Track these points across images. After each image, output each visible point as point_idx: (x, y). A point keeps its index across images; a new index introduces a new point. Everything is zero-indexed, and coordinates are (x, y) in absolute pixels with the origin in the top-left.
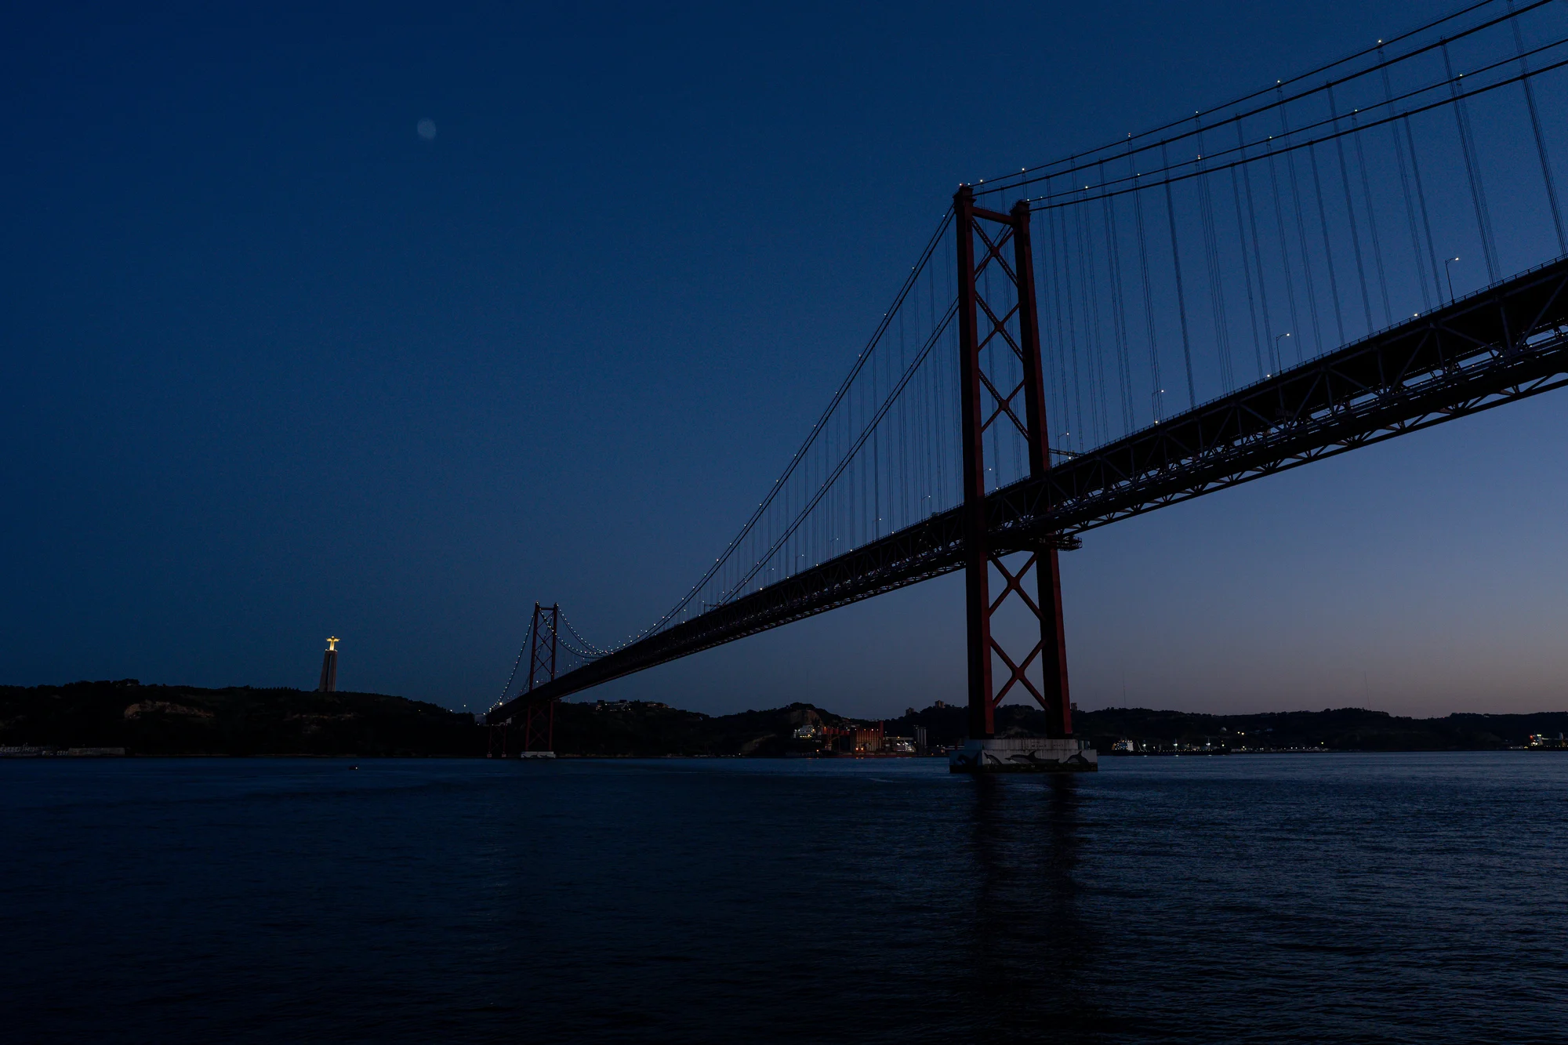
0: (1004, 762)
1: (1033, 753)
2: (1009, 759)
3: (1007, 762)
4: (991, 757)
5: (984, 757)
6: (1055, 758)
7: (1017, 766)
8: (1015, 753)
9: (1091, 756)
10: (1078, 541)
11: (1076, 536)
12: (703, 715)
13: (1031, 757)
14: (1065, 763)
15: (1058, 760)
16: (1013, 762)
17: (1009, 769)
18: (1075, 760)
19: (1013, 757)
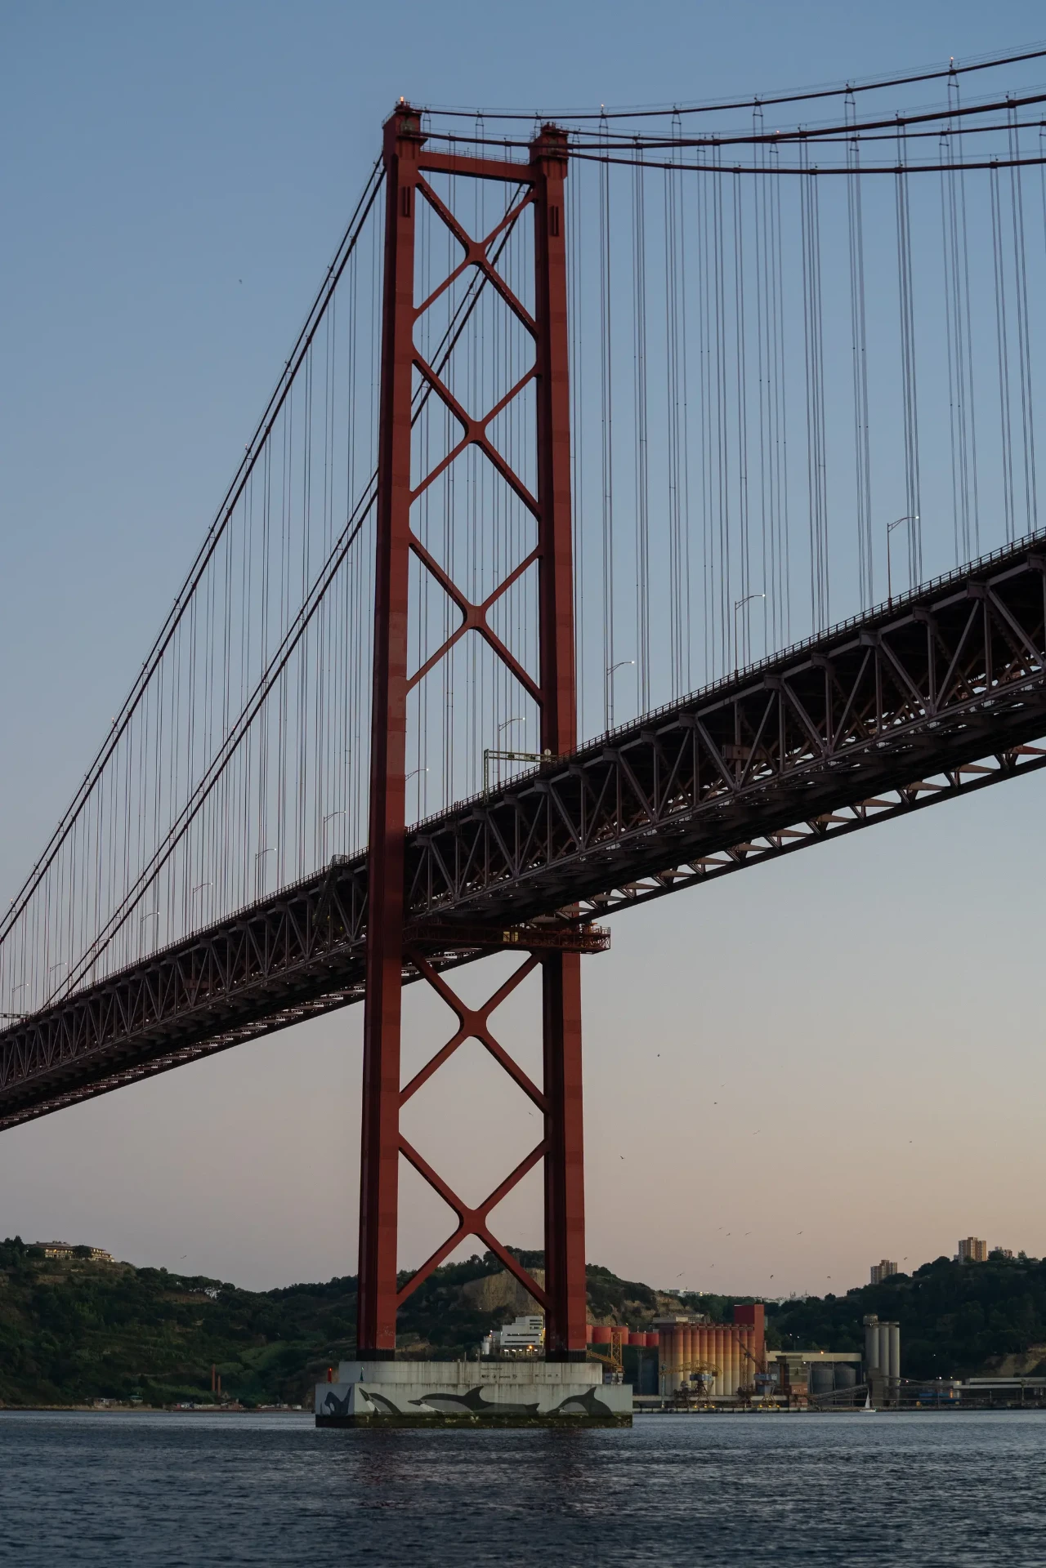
0: (406, 1408)
1: (479, 1389)
2: (418, 1403)
3: (414, 1409)
4: (377, 1397)
5: (358, 1397)
6: (529, 1401)
7: (439, 1416)
8: (433, 1391)
9: (619, 1398)
10: (602, 936)
11: (600, 923)
12: (216, 1284)
13: (472, 1398)
14: (554, 1414)
15: (537, 1405)
16: (426, 1408)
17: (417, 1420)
18: (577, 1408)
19: (428, 1398)
